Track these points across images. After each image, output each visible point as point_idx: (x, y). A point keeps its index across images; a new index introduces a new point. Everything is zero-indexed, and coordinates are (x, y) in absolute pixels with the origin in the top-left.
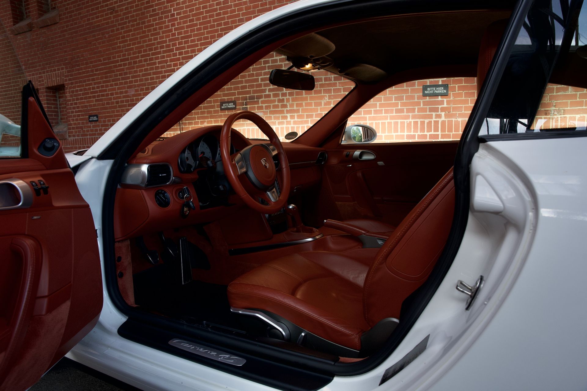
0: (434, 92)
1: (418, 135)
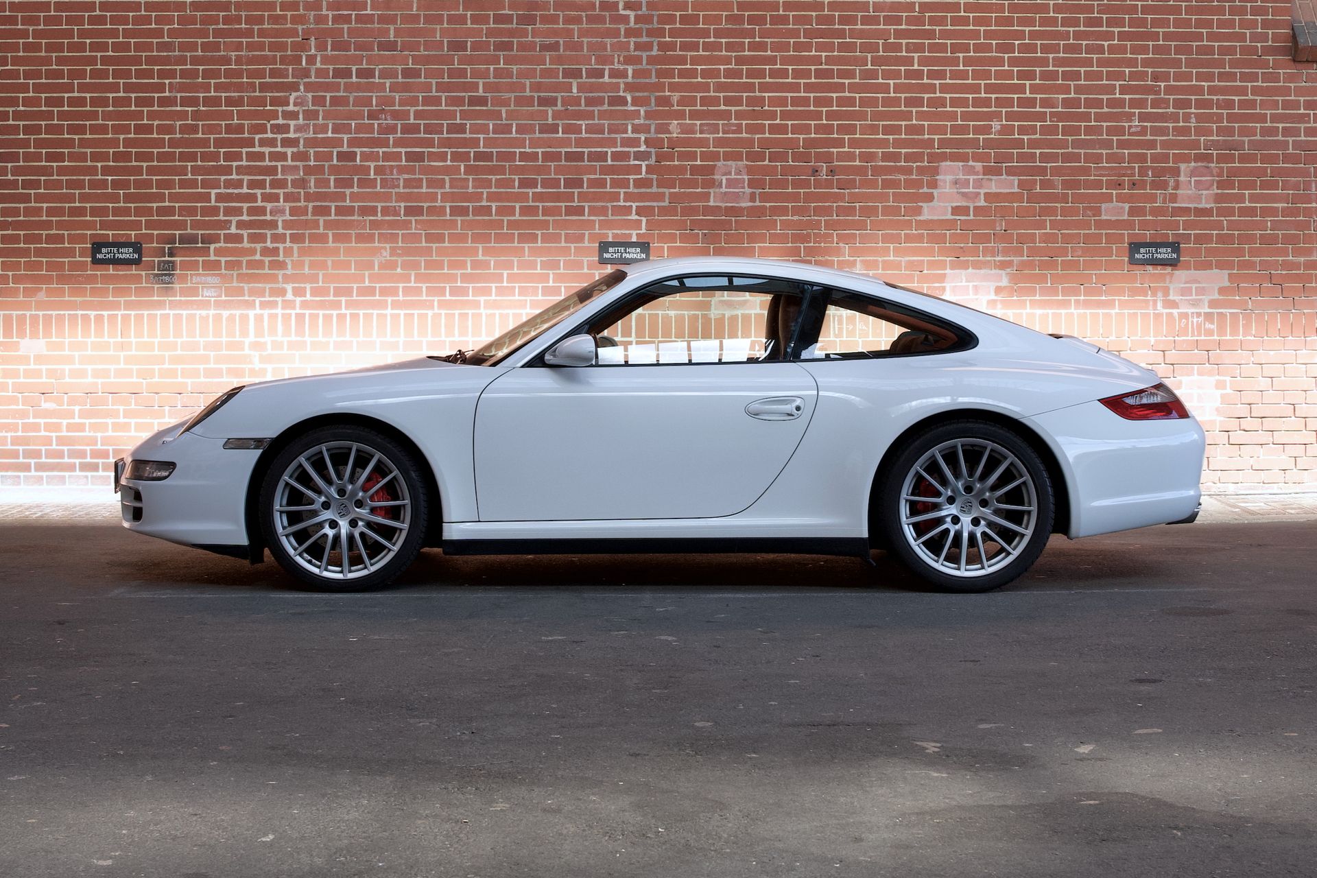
0: (621, 255)
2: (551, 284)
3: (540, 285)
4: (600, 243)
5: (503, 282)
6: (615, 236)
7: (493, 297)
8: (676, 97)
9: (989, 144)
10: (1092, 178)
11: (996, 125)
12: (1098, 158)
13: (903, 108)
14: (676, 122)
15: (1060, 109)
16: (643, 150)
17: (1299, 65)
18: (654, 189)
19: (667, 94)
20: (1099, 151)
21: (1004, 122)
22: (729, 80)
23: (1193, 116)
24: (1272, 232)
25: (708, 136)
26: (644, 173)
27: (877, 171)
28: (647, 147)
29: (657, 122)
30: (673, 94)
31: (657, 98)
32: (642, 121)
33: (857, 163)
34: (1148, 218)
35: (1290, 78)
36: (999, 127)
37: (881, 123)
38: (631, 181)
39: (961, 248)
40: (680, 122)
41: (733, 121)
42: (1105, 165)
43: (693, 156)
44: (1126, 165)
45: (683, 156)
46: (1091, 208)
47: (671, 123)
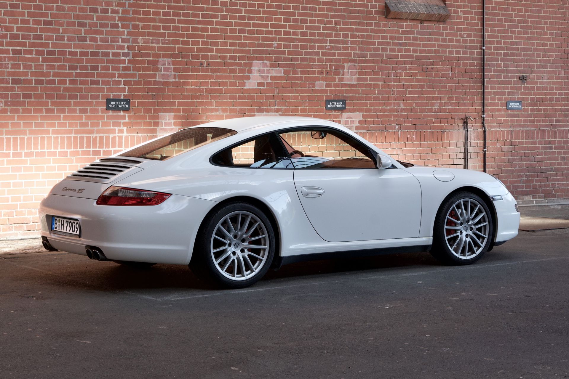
0: (117, 106)
1: (104, 151)
2: (84, 121)
3: (79, 121)
4: (107, 99)
5: (61, 120)
6: (114, 96)
7: (56, 128)
8: (141, 24)
9: (273, 52)
10: (312, 69)
11: (275, 44)
12: (313, 60)
13: (238, 34)
14: (141, 38)
15: (300, 37)
16: (126, 51)
17: (387, 20)
18: (131, 72)
19: (137, 23)
20: (314, 57)
21: (278, 42)
22: (165, 17)
23: (349, 41)
24: (377, 95)
25: (155, 45)
26: (127, 63)
27: (227, 64)
28: (128, 50)
29: (133, 37)
30: (140, 23)
31: (133, 25)
32: (126, 37)
33: (219, 61)
34: (333, 88)
35: (385, 25)
36: (276, 44)
37: (229, 41)
38: (121, 67)
39: (261, 102)
40: (143, 37)
41: (166, 38)
42: (317, 63)
43: (148, 55)
44: (325, 64)
45: (145, 55)
46: (311, 84)
47: (139, 38)
